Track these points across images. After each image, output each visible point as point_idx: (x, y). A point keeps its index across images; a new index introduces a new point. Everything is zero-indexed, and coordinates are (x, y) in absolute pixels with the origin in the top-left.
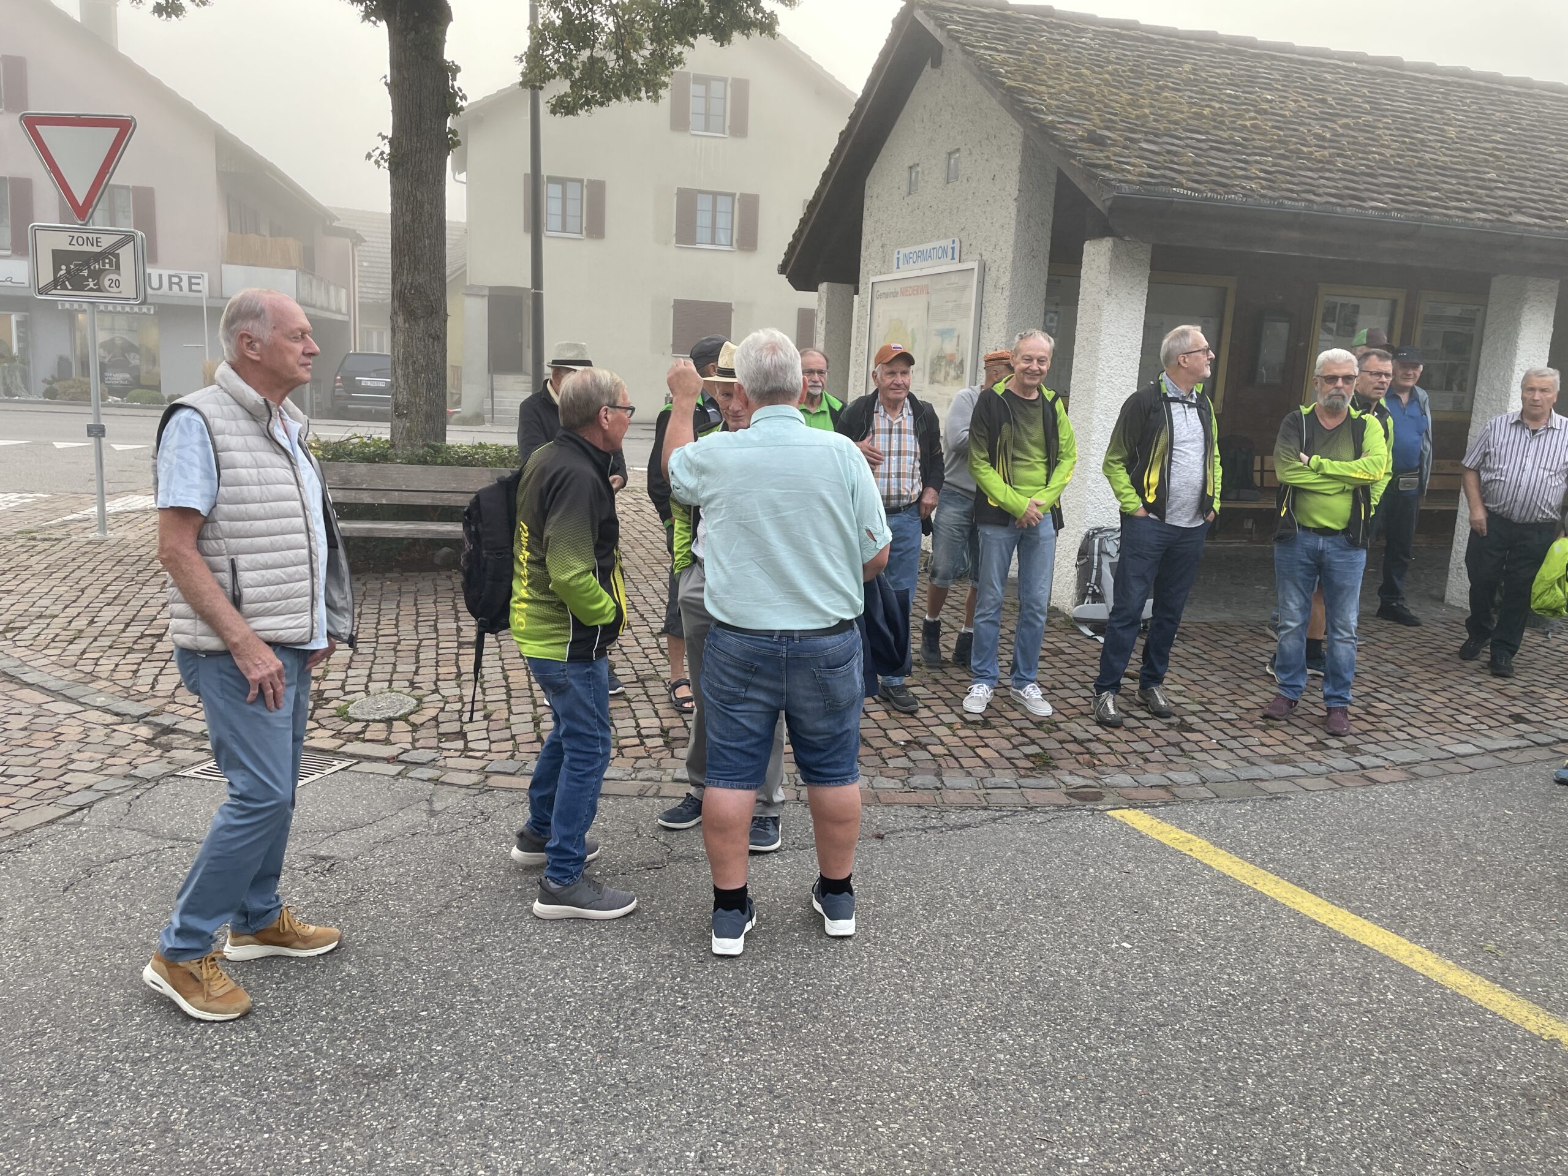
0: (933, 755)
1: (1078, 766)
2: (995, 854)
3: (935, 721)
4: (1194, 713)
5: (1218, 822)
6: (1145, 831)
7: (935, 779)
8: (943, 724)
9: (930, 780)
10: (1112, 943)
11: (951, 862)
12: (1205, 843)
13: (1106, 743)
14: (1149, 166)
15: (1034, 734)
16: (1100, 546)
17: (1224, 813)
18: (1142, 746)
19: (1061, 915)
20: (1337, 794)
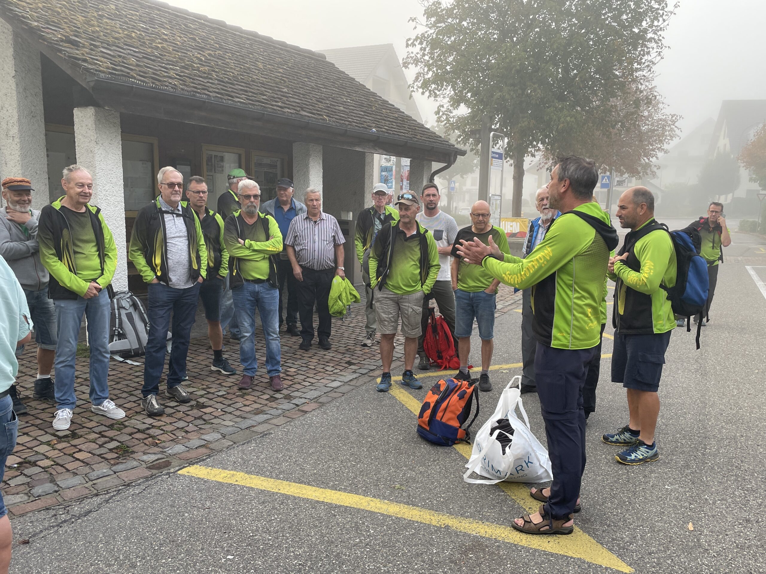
0: (43, 468)
1: (147, 447)
2: (118, 526)
3: (35, 443)
4: (202, 396)
5: (242, 459)
6: (206, 478)
7: (51, 485)
8: (42, 443)
9: (48, 487)
10: (221, 559)
11: (90, 542)
12: (242, 474)
13: (159, 427)
14: (111, 63)
15: (111, 433)
16: (118, 304)
17: (243, 451)
18: (181, 424)
19: (181, 553)
20: (292, 424)
